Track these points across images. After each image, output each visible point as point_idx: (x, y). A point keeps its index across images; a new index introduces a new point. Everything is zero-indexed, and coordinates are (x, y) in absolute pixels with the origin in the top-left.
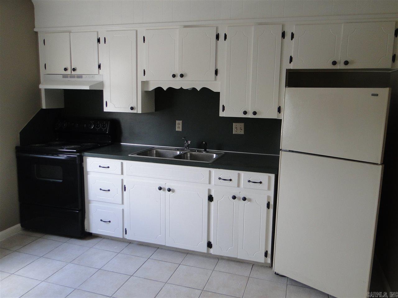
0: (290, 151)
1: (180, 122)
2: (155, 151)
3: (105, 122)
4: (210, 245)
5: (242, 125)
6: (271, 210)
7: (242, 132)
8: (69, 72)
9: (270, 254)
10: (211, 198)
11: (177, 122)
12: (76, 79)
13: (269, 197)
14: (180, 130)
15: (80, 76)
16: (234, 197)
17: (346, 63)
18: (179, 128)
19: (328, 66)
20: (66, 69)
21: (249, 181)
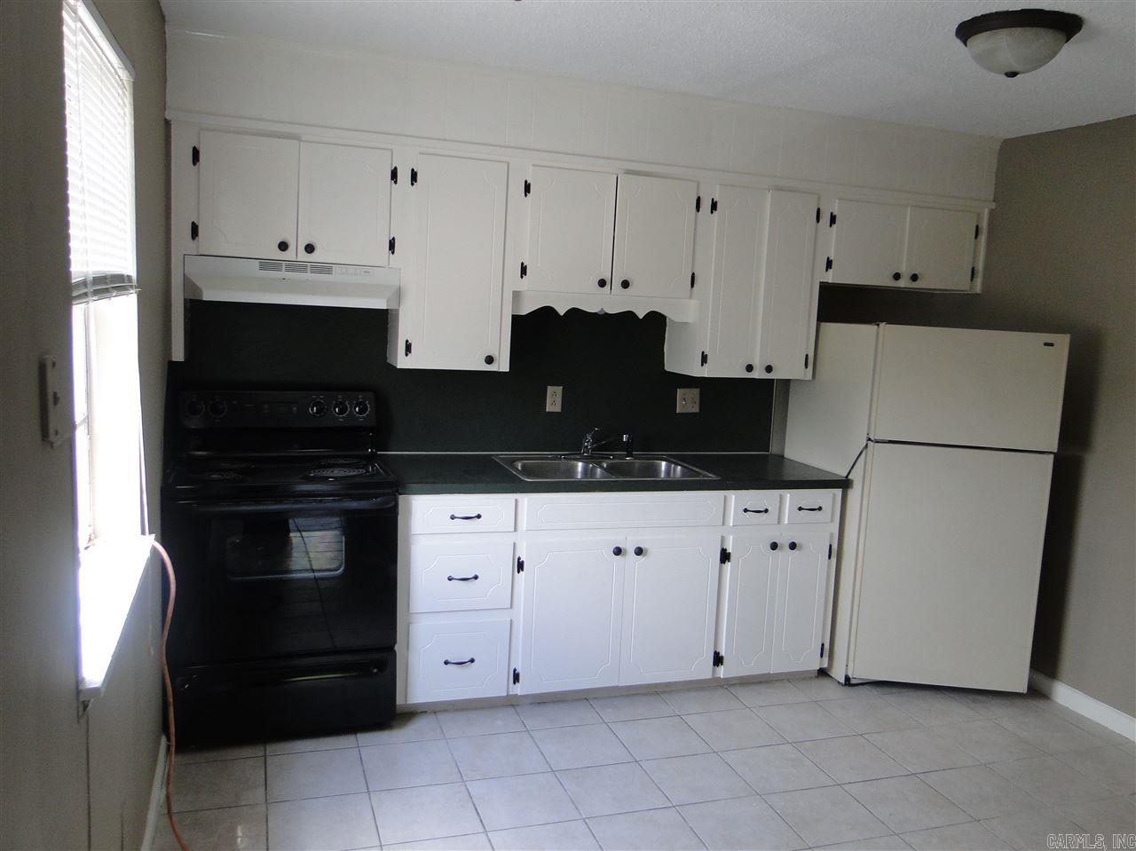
0: (890, 442)
1: (559, 390)
2: (520, 465)
3: (360, 396)
4: (718, 660)
5: (694, 393)
6: (834, 560)
7: (696, 409)
8: (289, 255)
9: (828, 650)
10: (725, 557)
11: (550, 389)
12: (309, 276)
13: (832, 535)
14: (558, 408)
15: (325, 268)
16: (774, 546)
17: (914, 278)
18: (554, 403)
19: (885, 281)
20: (283, 246)
21: (800, 509)
